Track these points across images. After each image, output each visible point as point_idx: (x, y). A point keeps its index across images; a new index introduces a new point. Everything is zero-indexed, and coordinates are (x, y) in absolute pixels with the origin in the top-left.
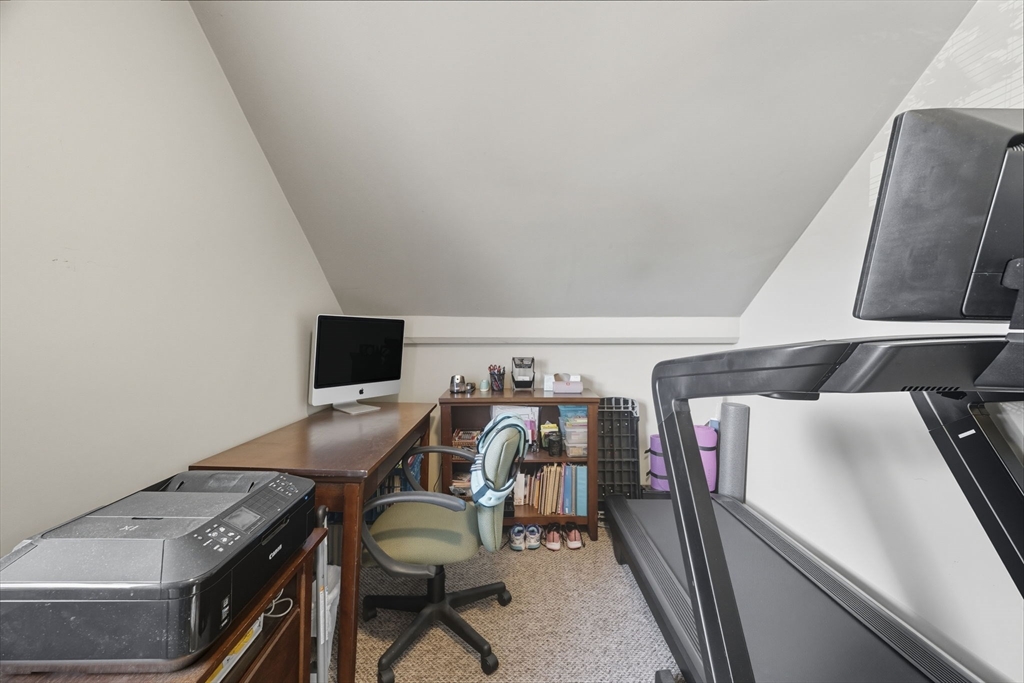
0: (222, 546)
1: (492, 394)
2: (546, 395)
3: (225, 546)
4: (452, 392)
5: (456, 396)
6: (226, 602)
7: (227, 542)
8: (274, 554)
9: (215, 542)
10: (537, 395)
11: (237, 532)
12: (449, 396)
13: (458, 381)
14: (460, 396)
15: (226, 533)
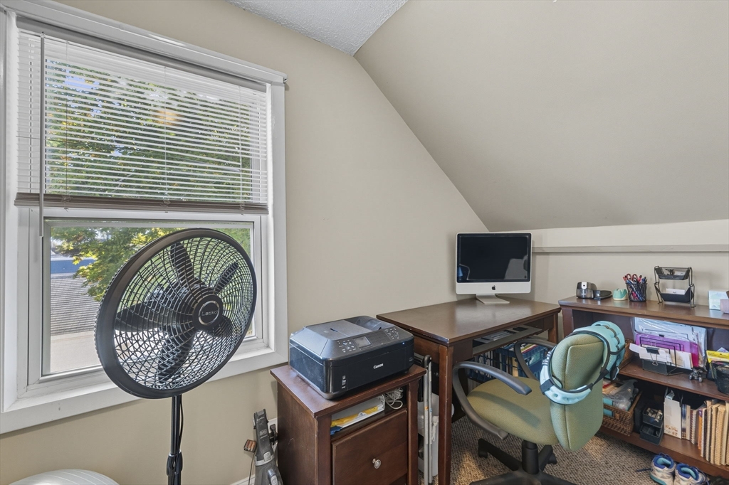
0: (346, 350)
1: (630, 304)
2: (712, 315)
3: (347, 351)
4: (580, 298)
5: (584, 301)
6: (344, 378)
7: (349, 350)
8: (377, 367)
9: (344, 347)
10: (700, 314)
11: (356, 347)
12: (575, 301)
13: (585, 288)
14: (589, 302)
15: (351, 345)
